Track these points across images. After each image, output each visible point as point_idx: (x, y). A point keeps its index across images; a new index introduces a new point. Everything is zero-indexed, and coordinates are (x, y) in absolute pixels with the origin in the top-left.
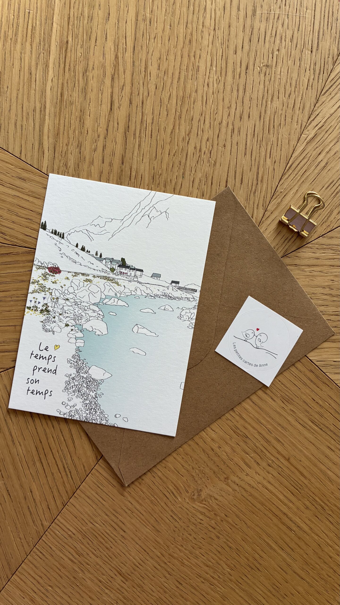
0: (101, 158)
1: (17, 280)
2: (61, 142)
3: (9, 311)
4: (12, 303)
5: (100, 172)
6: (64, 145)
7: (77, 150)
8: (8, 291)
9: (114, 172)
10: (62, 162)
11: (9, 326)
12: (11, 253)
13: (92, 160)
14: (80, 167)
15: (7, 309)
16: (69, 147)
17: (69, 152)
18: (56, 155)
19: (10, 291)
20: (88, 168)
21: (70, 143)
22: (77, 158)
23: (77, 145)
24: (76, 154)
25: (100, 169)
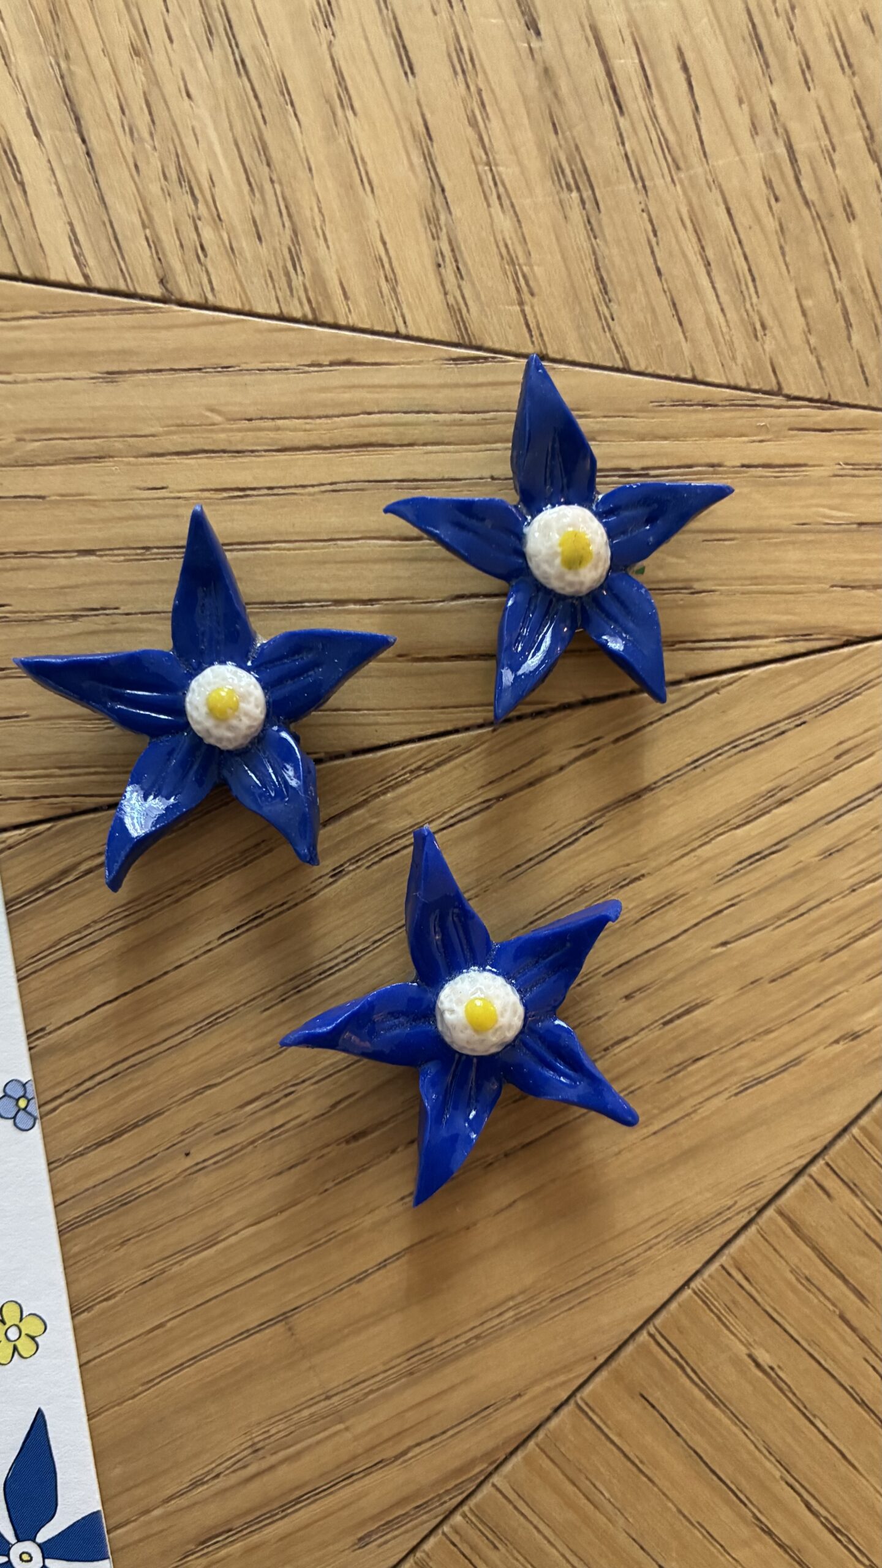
0: (385, 47)
1: (179, 1021)
2: (94, 50)
3: (210, 1242)
4: (205, 1182)
5: (414, 133)
6: (123, 55)
7: (218, 58)
8: (148, 1119)
9: (504, 105)
10: (152, 167)
11: (248, 1333)
12: (65, 872)
13: (334, 79)
14: (276, 154)
15: (190, 1232)
16: (159, 60)
17: (171, 88)
18: (98, 137)
19: (158, 1114)
20: (330, 138)
21: (157, 34)
22: (233, 105)
23: (201, 29)
24: (220, 83)
25: (408, 119)
